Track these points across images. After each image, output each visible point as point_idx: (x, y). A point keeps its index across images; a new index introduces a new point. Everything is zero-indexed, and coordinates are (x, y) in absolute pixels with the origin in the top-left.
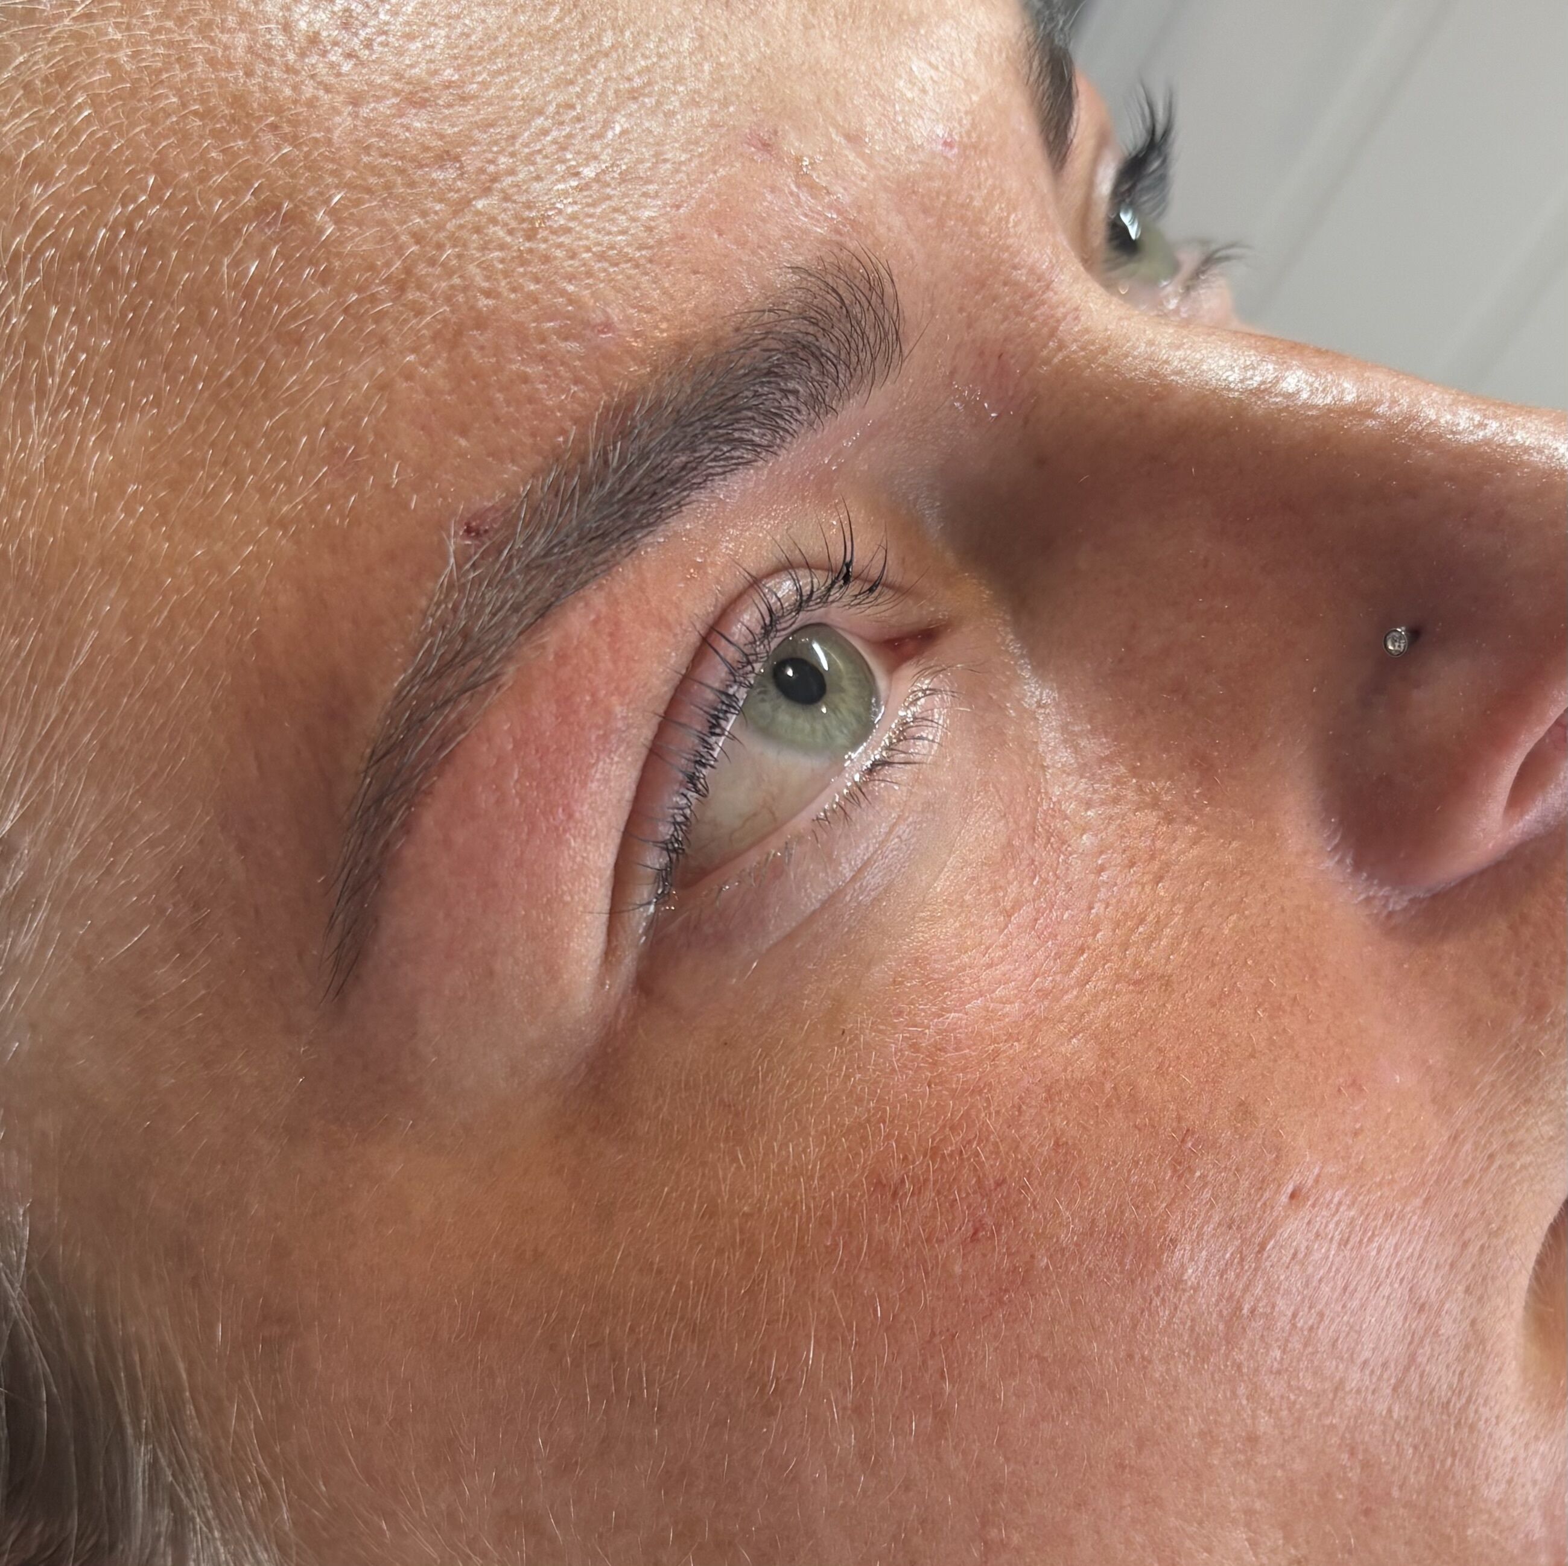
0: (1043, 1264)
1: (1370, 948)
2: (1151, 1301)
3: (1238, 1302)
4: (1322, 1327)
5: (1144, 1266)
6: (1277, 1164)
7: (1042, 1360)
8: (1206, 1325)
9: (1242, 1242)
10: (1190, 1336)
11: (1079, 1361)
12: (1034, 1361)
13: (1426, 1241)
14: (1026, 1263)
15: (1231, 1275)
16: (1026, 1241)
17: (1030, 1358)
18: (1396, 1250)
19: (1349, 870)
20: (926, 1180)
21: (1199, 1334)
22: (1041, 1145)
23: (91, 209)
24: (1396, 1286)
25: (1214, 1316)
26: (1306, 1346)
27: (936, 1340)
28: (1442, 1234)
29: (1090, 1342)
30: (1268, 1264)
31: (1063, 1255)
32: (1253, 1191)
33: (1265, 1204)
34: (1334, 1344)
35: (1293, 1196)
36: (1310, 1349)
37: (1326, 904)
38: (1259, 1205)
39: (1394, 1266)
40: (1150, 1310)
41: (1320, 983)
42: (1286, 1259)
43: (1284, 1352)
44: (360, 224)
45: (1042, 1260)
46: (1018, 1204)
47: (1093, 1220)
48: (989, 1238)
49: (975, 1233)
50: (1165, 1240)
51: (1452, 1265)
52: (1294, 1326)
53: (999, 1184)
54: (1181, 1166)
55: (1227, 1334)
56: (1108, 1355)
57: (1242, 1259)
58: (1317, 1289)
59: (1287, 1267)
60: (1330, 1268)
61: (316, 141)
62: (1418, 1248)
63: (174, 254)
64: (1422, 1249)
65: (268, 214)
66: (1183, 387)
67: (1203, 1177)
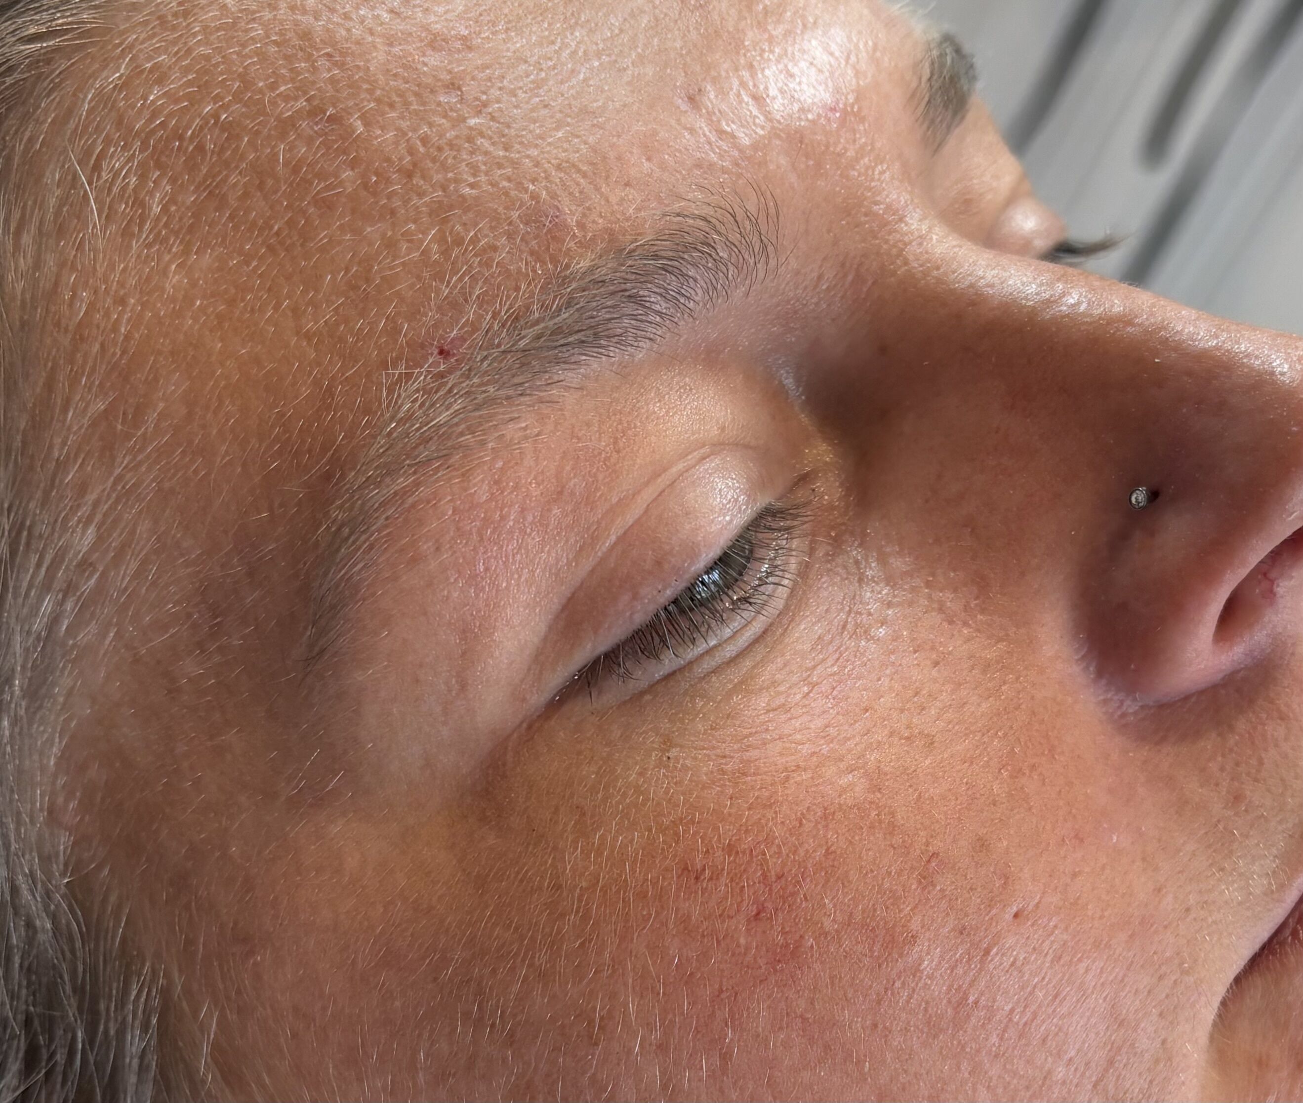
0: (809, 944)
1: (1103, 737)
2: (894, 982)
3: (965, 993)
4: (1034, 1024)
5: (889, 954)
6: (1004, 889)
7: (804, 1019)
8: (938, 1008)
9: (971, 945)
10: (924, 1015)
11: (834, 1024)
12: (799, 1020)
13: (1128, 969)
14: (796, 941)
15: (960, 971)
16: (797, 924)
17: (796, 1018)
18: (1101, 972)
19: (1092, 676)
20: (723, 869)
21: (930, 1016)
22: (814, 851)
23: (192, 105)
24: (1101, 1001)
25: (945, 1001)
26: (1020, 1037)
27: (724, 996)
28: (1142, 966)
29: (843, 1009)
30: (991, 967)
31: (826, 938)
32: (982, 907)
33: (992, 919)
34: (1044, 1041)
35: (1016, 916)
36: (1023, 1041)
37: (1070, 700)
38: (987, 918)
39: (1099, 985)
40: (892, 990)
41: (1056, 757)
42: (1006, 964)
43: (1001, 1039)
44: (382, 128)
45: (809, 940)
46: (793, 894)
47: (851, 913)
48: (768, 919)
49: (758, 914)
50: (907, 936)
51: (1149, 992)
52: (1010, 1020)
53: (779, 877)
54: (926, 880)
55: (954, 1018)
56: (857, 1022)
57: (969, 960)
58: (1032, 993)
59: (1007, 971)
60: (1043, 978)
61: (358, 67)
62: (1121, 975)
63: (246, 139)
64: (1125, 976)
65: (316, 115)
66: (992, 296)
67: (942, 890)
